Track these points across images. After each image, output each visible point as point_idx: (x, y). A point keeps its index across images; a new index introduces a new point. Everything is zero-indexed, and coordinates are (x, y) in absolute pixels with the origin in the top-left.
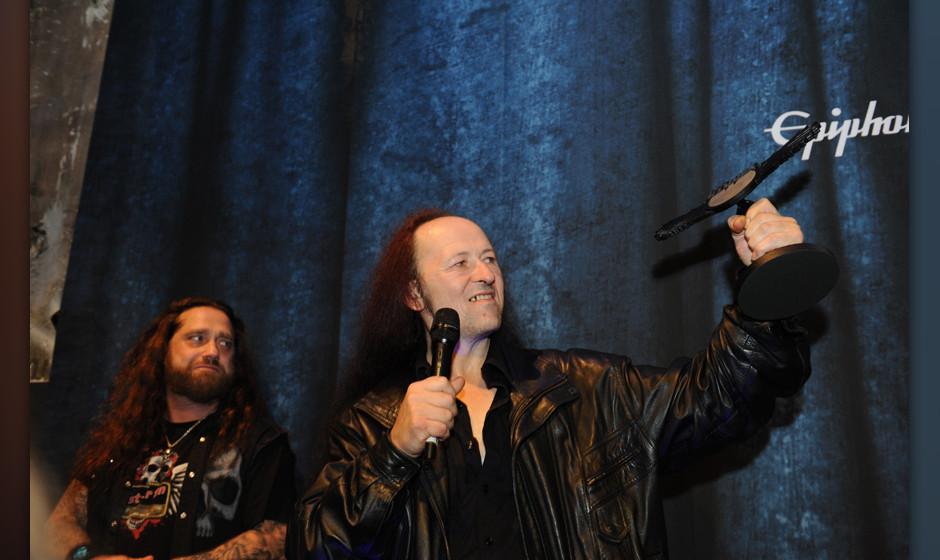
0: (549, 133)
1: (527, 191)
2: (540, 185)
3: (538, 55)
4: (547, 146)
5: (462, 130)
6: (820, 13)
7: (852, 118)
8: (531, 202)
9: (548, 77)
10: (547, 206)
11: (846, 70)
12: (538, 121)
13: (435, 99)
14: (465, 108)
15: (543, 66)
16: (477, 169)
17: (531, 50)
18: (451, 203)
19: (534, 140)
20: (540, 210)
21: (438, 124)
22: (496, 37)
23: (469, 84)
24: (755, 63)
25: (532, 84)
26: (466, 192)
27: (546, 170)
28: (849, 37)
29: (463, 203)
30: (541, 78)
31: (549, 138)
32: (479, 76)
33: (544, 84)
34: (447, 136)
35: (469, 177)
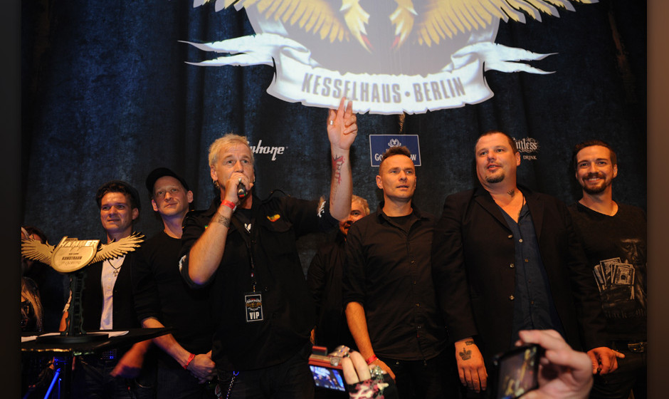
0: (131, 137)
1: (120, 162)
2: (126, 159)
3: (128, 101)
4: (130, 142)
5: (90, 131)
6: (245, 103)
7: (253, 146)
8: (121, 167)
9: (132, 111)
10: (128, 169)
11: (252, 127)
12: (126, 131)
13: (77, 115)
14: (92, 120)
15: (130, 106)
16: (96, 150)
17: (125, 97)
18: (83, 164)
19: (124, 139)
20: (125, 171)
21: (78, 126)
22: (109, 89)
23: (94, 109)
24: (220, 119)
25: (124, 113)
26: (91, 160)
27: (129, 153)
28: (254, 114)
29: (89, 165)
30: (130, 110)
31: (131, 139)
32: (100, 106)
33: (130, 114)
34: (82, 132)
35: (93, 153)
